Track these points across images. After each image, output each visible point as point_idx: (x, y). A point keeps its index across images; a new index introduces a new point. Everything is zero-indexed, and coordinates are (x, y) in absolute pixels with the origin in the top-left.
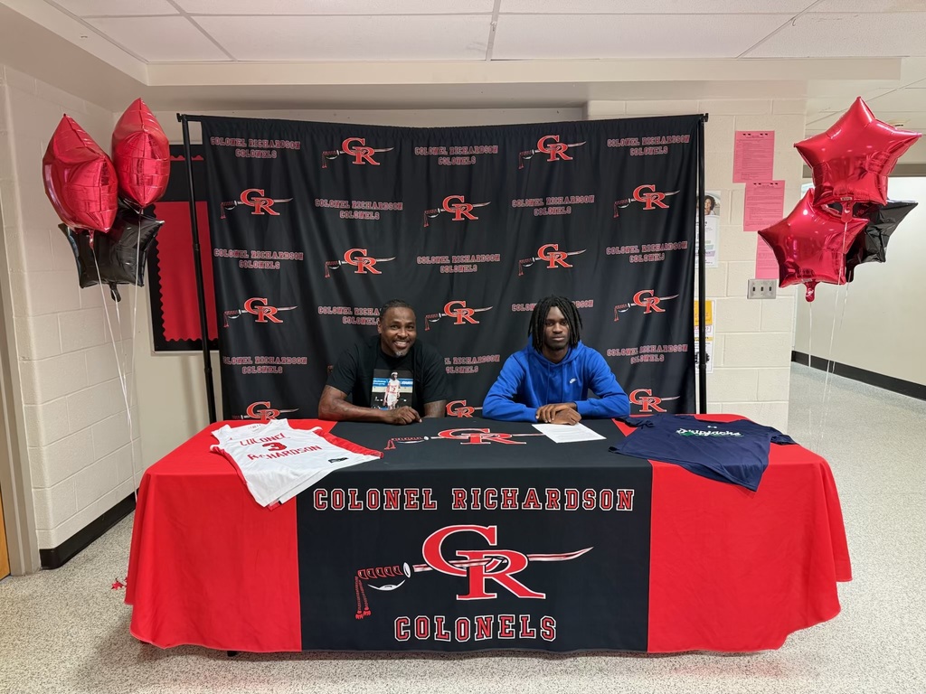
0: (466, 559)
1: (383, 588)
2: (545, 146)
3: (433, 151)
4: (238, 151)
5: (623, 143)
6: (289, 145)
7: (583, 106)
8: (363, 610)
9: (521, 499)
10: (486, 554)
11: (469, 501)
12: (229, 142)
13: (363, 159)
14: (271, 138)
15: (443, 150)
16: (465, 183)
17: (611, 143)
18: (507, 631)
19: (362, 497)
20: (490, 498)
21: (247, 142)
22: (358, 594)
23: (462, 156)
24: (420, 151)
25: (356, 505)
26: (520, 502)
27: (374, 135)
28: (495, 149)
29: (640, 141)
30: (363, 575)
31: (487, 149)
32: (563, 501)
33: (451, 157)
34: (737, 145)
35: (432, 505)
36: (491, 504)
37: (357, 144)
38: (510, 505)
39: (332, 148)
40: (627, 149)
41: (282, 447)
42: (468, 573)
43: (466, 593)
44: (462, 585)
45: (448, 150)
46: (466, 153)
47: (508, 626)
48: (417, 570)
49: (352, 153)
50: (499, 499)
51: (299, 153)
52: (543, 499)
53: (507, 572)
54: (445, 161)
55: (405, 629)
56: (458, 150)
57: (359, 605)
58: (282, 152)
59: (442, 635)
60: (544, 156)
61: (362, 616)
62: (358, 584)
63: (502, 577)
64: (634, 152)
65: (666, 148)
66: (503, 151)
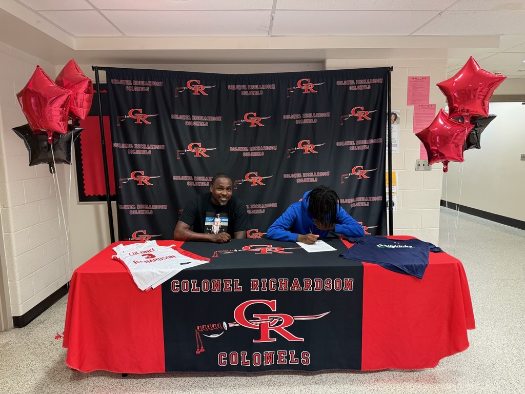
0: (259, 319)
1: (211, 336)
2: (302, 85)
3: (238, 87)
4: (127, 87)
5: (345, 83)
6: (156, 84)
7: (323, 62)
8: (200, 349)
9: (290, 285)
10: (270, 316)
11: (260, 286)
12: (122, 82)
13: (199, 92)
14: (146, 80)
15: (244, 87)
16: (257, 105)
17: (339, 83)
18: (282, 360)
19: (199, 284)
20: (272, 284)
21: (132, 82)
22: (197, 340)
23: (255, 90)
24: (231, 87)
25: (196, 289)
26: (289, 287)
27: (205, 78)
28: (273, 87)
29: (355, 82)
30: (200, 329)
31: (269, 87)
32: (313, 286)
33: (249, 91)
34: (409, 84)
35: (239, 288)
36: (273, 287)
37: (195, 83)
38: (283, 288)
39: (181, 86)
40: (348, 86)
41: (153, 256)
42: (260, 327)
43: (259, 338)
44: (257, 334)
45: (247, 87)
46: (257, 88)
47: (282, 357)
48: (231, 326)
49: (192, 88)
50: (277, 285)
51: (162, 88)
52: (302, 285)
53: (282, 326)
54: (245, 93)
55: (224, 359)
56: (252, 87)
57: (198, 346)
58: (153, 88)
59: (246, 362)
60: (301, 90)
61: (199, 352)
62: (197, 334)
63: (279, 329)
64: (351, 88)
65: (369, 86)
66: (278, 87)
